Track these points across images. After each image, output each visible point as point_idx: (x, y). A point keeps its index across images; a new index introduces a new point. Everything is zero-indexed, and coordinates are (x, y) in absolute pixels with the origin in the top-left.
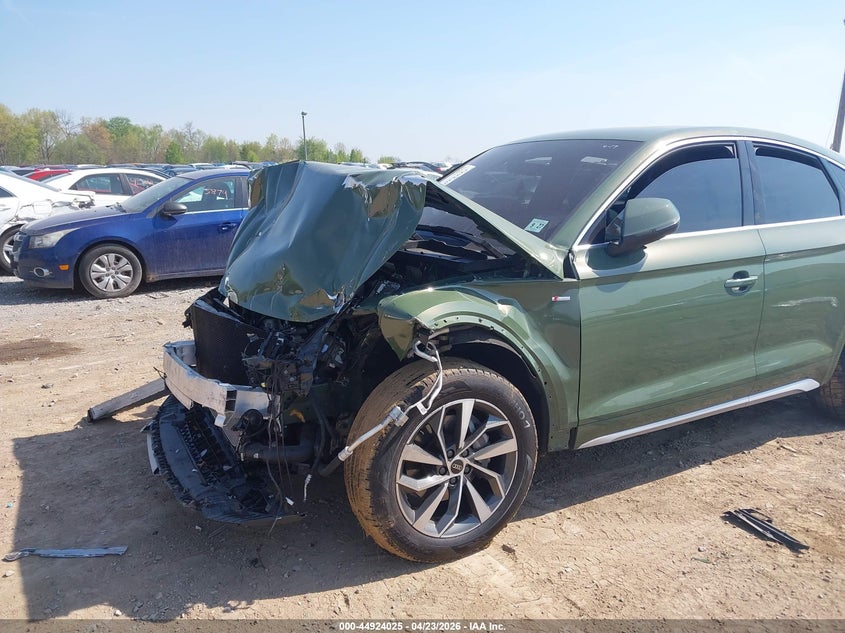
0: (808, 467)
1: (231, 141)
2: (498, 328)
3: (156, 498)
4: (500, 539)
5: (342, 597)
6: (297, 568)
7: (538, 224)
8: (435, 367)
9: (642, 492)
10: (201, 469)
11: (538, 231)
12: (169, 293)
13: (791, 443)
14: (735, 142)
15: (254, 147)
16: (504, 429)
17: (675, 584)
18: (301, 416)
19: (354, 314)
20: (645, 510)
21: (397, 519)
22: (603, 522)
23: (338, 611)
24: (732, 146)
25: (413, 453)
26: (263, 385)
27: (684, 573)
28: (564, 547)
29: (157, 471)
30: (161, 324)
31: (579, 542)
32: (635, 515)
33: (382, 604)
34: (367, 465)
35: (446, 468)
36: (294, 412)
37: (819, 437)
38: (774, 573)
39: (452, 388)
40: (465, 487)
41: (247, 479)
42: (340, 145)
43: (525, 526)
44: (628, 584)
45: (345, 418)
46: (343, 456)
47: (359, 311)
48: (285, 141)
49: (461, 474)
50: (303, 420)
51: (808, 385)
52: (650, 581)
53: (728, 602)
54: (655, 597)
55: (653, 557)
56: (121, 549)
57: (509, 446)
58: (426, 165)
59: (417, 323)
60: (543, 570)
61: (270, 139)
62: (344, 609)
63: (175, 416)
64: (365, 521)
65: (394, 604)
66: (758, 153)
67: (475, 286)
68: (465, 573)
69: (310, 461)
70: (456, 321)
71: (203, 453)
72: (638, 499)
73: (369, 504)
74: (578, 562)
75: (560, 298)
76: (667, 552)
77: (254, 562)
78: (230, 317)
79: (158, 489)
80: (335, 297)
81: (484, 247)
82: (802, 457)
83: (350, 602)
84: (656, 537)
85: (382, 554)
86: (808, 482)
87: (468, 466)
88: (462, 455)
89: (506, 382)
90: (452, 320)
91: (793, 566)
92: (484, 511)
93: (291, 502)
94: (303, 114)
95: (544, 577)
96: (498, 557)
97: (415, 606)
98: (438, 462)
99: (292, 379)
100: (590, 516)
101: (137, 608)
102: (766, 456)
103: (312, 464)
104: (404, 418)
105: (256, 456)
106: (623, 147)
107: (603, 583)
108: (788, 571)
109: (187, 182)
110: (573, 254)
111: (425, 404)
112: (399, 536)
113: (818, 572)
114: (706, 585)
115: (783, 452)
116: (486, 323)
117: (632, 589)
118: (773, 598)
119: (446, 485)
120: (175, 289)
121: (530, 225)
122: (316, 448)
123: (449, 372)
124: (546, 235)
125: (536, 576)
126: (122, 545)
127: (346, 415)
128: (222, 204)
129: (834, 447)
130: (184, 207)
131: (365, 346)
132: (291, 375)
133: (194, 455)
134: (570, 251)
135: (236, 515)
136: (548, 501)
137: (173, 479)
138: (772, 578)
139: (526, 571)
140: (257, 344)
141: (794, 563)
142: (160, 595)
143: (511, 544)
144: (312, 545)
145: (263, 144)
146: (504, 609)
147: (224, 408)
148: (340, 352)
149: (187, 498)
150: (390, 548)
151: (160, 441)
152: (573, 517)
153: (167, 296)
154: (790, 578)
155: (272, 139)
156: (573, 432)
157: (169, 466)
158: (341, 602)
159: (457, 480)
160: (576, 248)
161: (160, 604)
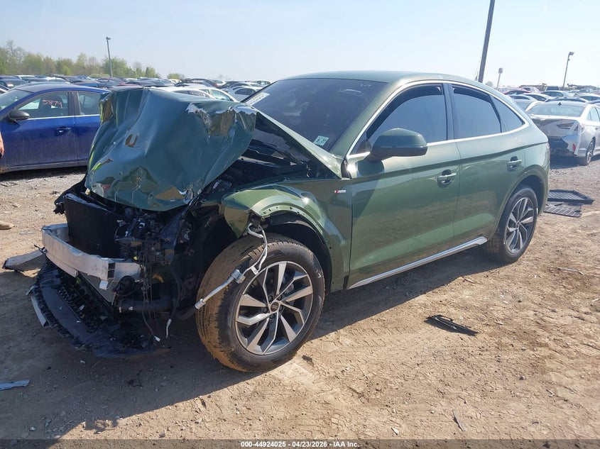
0: (482, 291)
1: (47, 58)
2: (301, 213)
3: (43, 342)
4: (301, 352)
5: (199, 401)
6: (164, 384)
7: (322, 139)
8: (262, 241)
9: (387, 315)
10: (83, 320)
11: (322, 144)
12: (17, 182)
13: (470, 278)
14: (442, 84)
15: (67, 63)
16: (305, 280)
17: (413, 372)
18: (160, 278)
19: (202, 205)
20: (389, 326)
21: (236, 345)
22: (364, 336)
23: (198, 411)
24: (440, 86)
25: (247, 300)
26: (135, 258)
27: (418, 365)
28: (343, 354)
29: (46, 324)
30: (15, 207)
31: (351, 350)
32: (383, 329)
33: (228, 403)
34: (216, 310)
35: (268, 308)
36: (155, 276)
37: (486, 273)
38: (469, 359)
39: (273, 255)
40: (280, 320)
41: (121, 325)
42: (137, 64)
43: (316, 342)
44: (386, 374)
45: (190, 278)
46: (198, 306)
47: (206, 203)
48: (93, 59)
49: (277, 311)
50: (162, 281)
51: (481, 241)
52: (398, 371)
53: (446, 380)
54: (403, 381)
55: (398, 356)
56: (25, 383)
57: (307, 291)
58: (207, 81)
59: (252, 212)
60: (331, 370)
61: (80, 57)
62: (203, 409)
63: (52, 282)
64: (213, 349)
65: (236, 402)
66: (455, 92)
67: (285, 184)
68: (280, 376)
69: (170, 310)
70: (276, 210)
71: (82, 308)
72: (384, 319)
73: (217, 337)
74: (353, 363)
75: (340, 191)
76: (406, 352)
77: (131, 382)
78: (99, 207)
79: (44, 336)
80: (185, 193)
81: (286, 155)
82: (478, 286)
83: (206, 404)
84: (399, 343)
85: (223, 369)
86: (482, 301)
87: (282, 306)
88: (277, 299)
89: (306, 249)
90: (274, 209)
91: (480, 354)
92: (291, 334)
93: (158, 339)
94: (107, 38)
95: (333, 375)
96: (301, 364)
97: (251, 402)
98: (263, 305)
99: (158, 253)
100: (356, 332)
101: (47, 424)
102: (457, 286)
103: (171, 312)
104: (242, 278)
105: (131, 308)
106: (374, 86)
107: (370, 375)
108: (477, 357)
109: (27, 94)
110: (347, 162)
111: (257, 267)
112: (237, 357)
113: (494, 356)
114: (432, 370)
115: (466, 283)
116: (295, 210)
117: (388, 378)
118: (470, 375)
119: (268, 319)
120: (22, 178)
121: (317, 140)
122: (174, 300)
123: (270, 244)
124: (328, 148)
125: (327, 375)
126: (25, 379)
127: (191, 275)
128: (57, 112)
129: (495, 278)
130: (27, 115)
131: (208, 227)
132: (157, 251)
133: (75, 310)
134: (345, 159)
135: (120, 352)
136: (327, 323)
137: (62, 330)
138: (468, 363)
139: (321, 372)
140: (125, 228)
141: (480, 352)
142: (64, 413)
143: (308, 355)
144: (171, 367)
145: (74, 60)
146: (310, 398)
147: (107, 276)
148: (187, 232)
149: (78, 343)
150: (231, 365)
151: (44, 301)
152: (345, 333)
153: (16, 184)
154: (479, 362)
155: (81, 57)
156: (346, 278)
157: (56, 320)
158: (200, 405)
159: (274, 315)
160: (348, 157)
161: (65, 419)
